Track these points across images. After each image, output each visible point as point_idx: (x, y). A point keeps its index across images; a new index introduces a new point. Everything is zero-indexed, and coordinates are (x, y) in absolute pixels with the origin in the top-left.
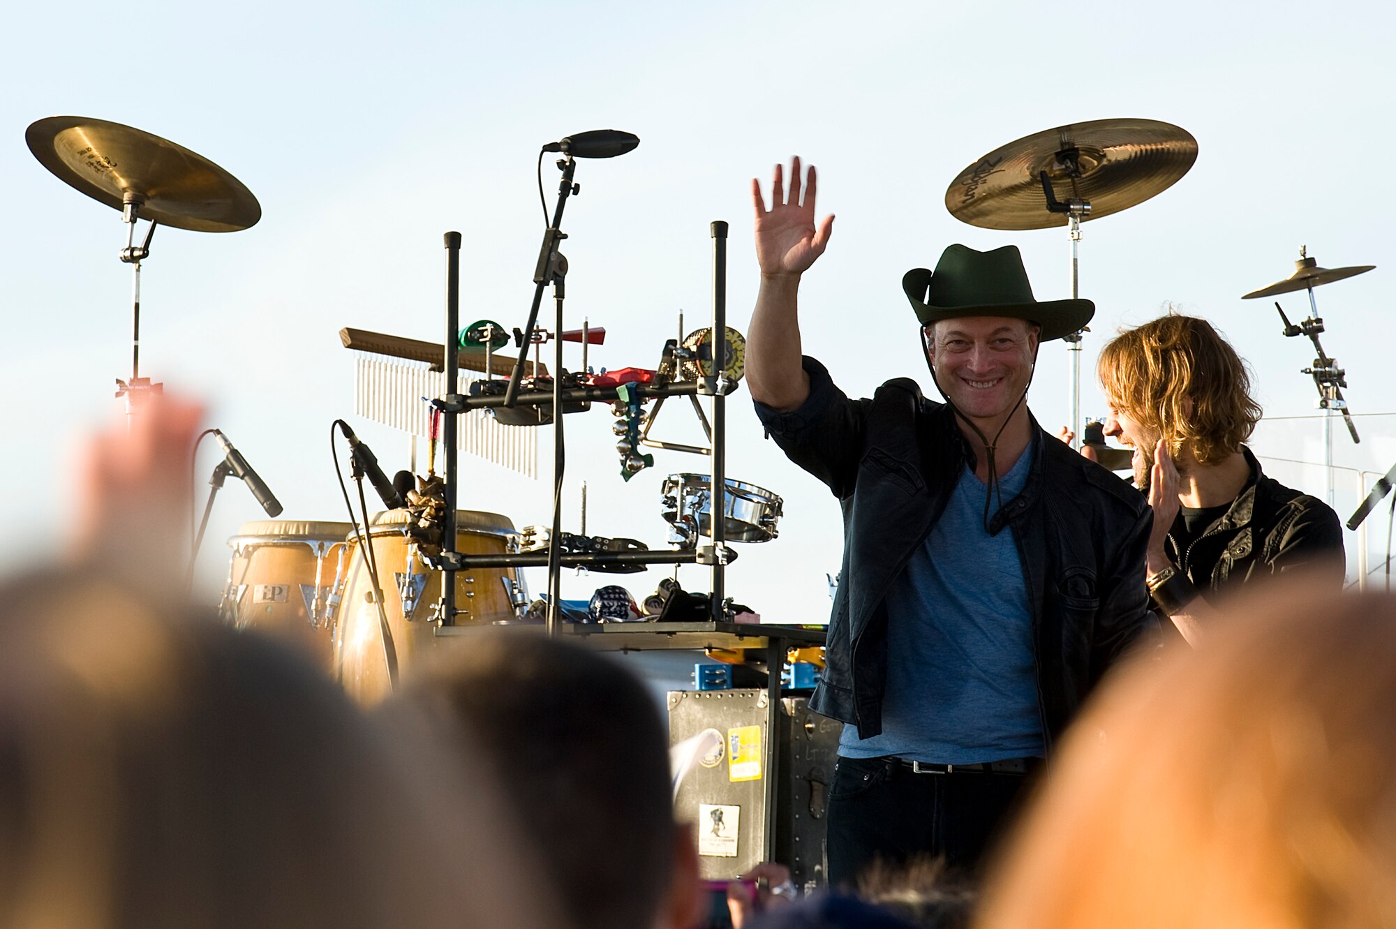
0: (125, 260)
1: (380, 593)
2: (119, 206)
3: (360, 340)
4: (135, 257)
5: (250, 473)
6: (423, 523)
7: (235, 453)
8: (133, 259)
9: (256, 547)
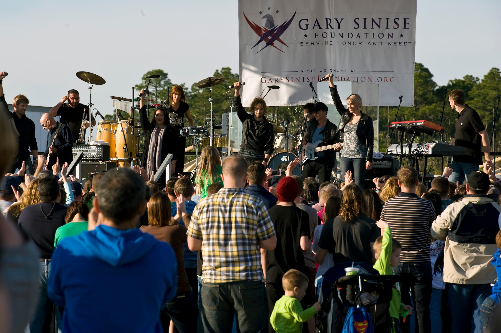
0: (89, 89)
1: (123, 130)
2: (88, 82)
3: (113, 97)
4: (91, 88)
5: (100, 114)
6: (130, 122)
7: (98, 111)
8: (90, 89)
9: (103, 124)
